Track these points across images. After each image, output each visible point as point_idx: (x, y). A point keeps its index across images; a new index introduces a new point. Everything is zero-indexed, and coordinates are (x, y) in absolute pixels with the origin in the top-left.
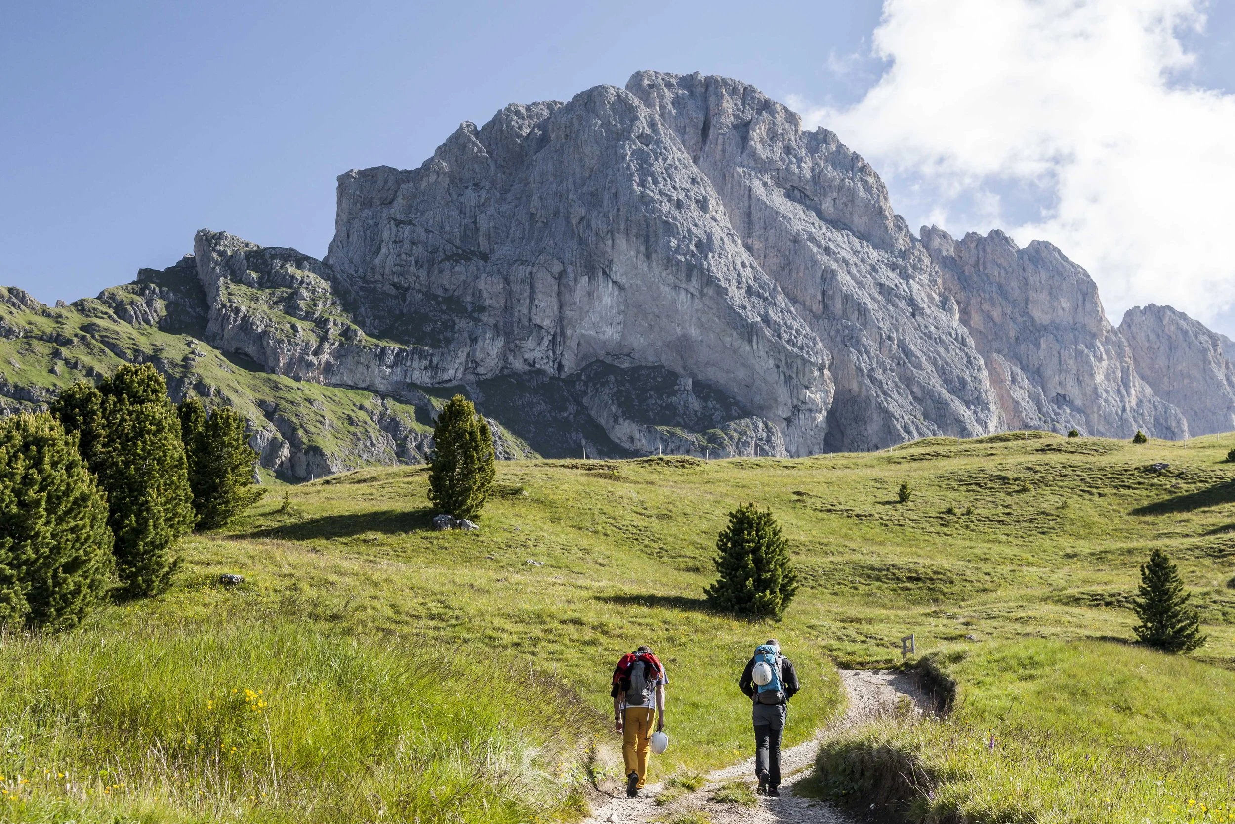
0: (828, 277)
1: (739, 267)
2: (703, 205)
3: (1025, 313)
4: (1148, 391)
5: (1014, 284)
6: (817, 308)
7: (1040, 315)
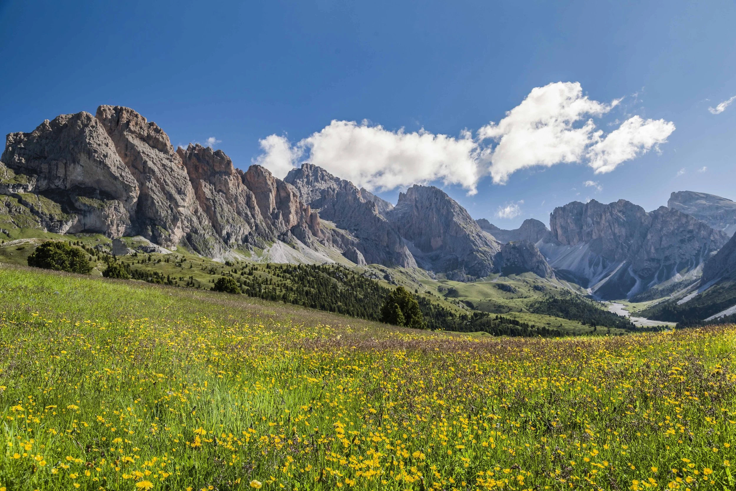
0: (146, 162)
1: (115, 161)
2: (107, 145)
3: (213, 168)
4: (245, 188)
5: (211, 161)
6: (142, 170)
7: (217, 169)
